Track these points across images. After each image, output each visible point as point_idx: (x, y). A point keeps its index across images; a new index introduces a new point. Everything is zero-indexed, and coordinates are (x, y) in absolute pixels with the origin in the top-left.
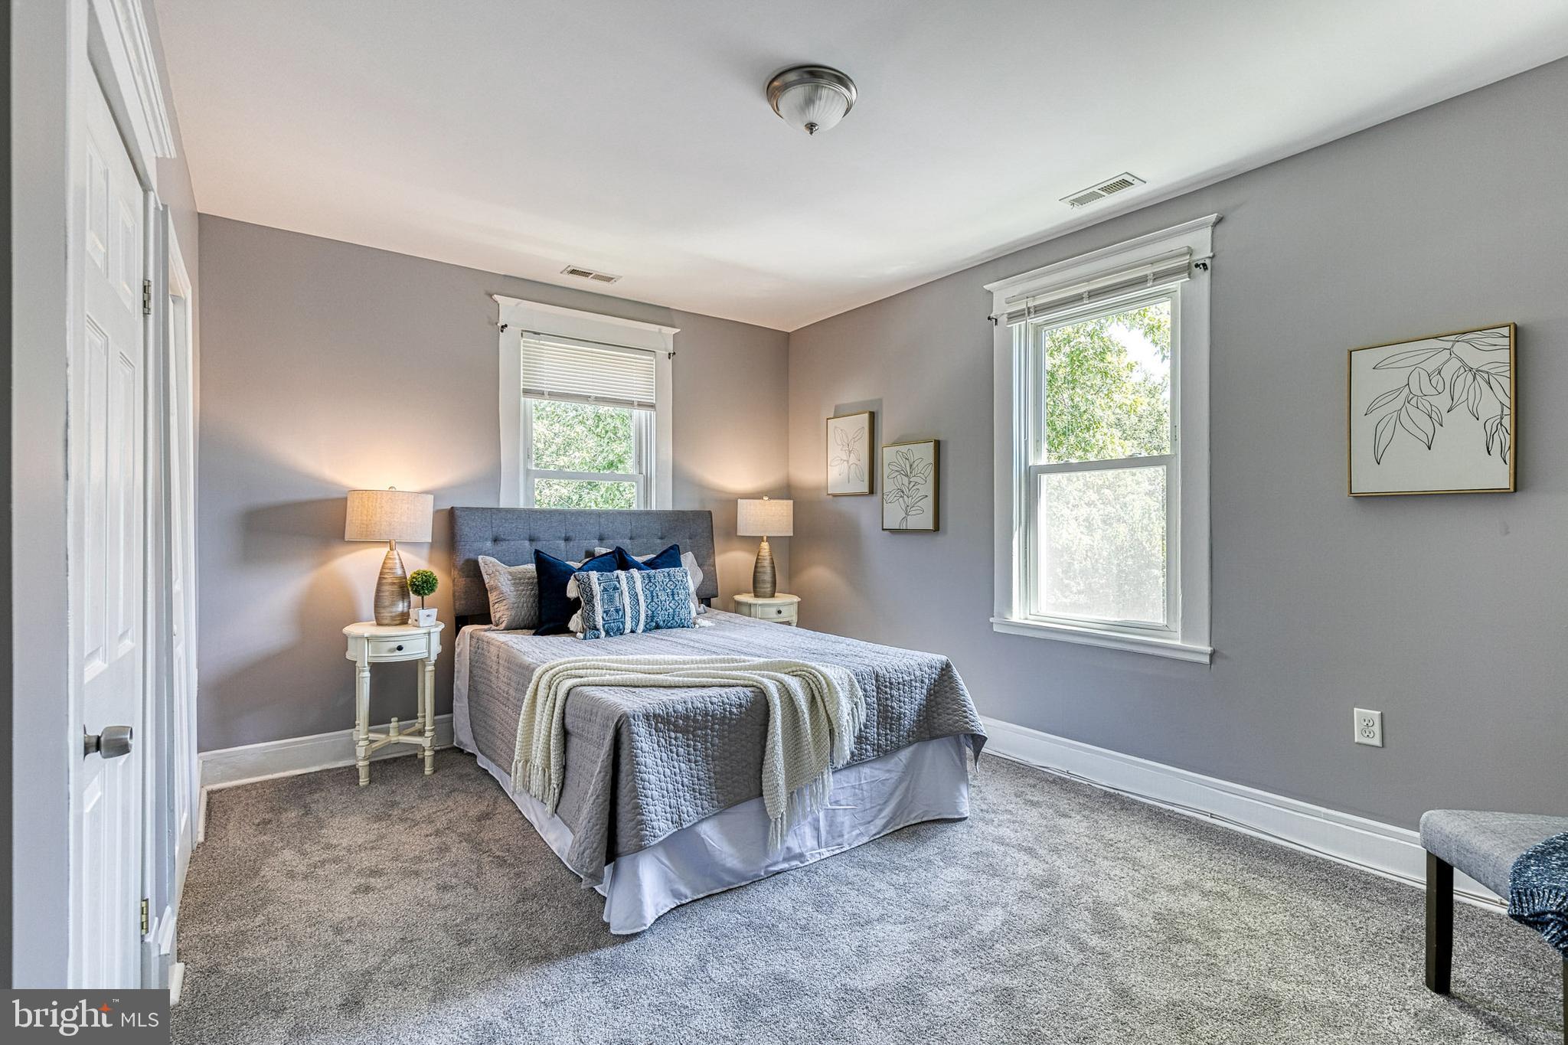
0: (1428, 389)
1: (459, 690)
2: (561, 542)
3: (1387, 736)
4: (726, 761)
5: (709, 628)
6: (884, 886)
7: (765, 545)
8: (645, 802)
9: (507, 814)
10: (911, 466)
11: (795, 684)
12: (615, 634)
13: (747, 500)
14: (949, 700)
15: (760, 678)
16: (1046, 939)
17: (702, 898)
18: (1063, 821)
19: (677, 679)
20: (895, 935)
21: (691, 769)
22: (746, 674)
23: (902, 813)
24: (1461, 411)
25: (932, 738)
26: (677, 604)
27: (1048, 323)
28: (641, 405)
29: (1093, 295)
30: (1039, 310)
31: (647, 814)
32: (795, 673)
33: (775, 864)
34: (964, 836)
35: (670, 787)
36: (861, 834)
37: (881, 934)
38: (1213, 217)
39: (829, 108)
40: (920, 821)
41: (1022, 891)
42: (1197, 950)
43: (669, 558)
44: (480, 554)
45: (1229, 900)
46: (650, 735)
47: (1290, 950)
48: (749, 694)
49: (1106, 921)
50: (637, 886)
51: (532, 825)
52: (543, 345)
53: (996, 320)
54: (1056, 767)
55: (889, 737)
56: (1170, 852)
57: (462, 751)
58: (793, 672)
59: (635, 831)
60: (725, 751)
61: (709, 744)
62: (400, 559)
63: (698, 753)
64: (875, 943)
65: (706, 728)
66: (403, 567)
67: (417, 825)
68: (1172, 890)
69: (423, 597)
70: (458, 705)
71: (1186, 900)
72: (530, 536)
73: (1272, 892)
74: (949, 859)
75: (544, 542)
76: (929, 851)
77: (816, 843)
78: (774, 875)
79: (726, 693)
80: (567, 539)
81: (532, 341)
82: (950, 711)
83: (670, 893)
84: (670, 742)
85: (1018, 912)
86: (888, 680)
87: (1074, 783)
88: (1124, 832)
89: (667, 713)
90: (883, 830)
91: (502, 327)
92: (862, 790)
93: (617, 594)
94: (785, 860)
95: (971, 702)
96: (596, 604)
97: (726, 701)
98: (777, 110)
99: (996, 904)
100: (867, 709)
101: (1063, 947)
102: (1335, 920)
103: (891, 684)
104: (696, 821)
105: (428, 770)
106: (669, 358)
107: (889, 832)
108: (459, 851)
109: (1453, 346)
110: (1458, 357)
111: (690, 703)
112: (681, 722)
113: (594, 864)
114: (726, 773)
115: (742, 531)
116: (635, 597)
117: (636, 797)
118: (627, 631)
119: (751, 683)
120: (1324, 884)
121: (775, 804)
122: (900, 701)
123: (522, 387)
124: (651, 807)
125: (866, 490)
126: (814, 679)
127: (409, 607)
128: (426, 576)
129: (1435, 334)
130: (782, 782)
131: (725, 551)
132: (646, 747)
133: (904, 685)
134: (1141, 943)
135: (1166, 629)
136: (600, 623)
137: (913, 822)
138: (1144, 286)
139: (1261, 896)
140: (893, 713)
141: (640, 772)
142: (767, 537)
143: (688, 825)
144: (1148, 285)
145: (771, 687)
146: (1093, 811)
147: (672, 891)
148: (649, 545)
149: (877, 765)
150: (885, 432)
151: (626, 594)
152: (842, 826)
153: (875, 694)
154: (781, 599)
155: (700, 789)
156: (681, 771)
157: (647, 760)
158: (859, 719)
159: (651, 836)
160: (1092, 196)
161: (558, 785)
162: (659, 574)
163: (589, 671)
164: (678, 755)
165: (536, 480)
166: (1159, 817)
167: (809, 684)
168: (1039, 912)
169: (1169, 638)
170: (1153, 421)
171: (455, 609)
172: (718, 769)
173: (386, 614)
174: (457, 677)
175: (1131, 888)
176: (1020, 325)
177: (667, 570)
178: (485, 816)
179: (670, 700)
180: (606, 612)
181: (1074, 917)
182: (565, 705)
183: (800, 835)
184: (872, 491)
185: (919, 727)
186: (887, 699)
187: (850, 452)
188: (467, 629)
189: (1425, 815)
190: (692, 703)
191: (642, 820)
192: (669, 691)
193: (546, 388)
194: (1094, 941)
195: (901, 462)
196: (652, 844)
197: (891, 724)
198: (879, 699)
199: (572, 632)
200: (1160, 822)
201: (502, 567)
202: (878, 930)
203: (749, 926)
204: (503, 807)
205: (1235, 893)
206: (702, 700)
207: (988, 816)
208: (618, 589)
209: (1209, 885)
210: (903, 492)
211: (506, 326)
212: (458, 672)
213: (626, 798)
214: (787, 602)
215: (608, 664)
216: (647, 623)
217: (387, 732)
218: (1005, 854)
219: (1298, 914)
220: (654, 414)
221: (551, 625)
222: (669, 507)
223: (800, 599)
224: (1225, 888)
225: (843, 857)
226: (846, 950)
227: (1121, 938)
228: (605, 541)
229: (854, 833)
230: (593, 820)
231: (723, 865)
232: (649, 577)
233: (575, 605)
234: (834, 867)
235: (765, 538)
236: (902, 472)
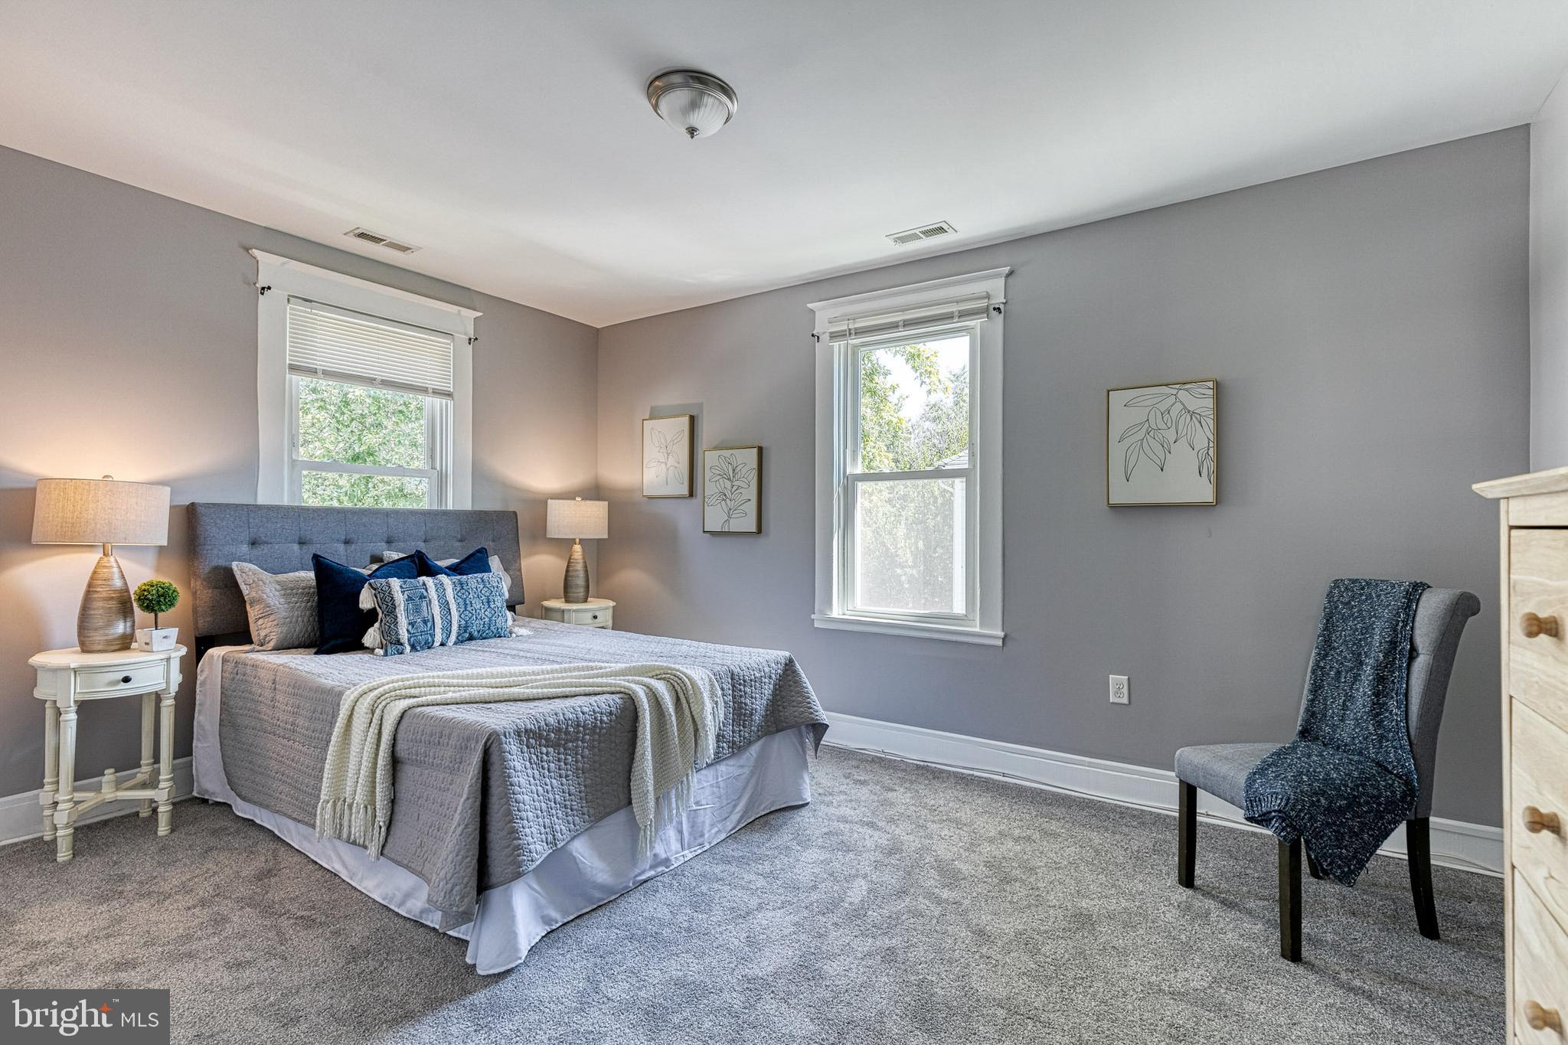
0: (1161, 425)
1: (201, 726)
2: (338, 545)
3: (1133, 695)
4: (596, 773)
5: (529, 637)
6: (753, 877)
7: (577, 548)
8: (521, 825)
9: (298, 867)
10: (734, 470)
11: (661, 687)
12: (422, 648)
13: (557, 501)
14: (793, 693)
15: (627, 684)
16: (908, 900)
17: (572, 920)
18: (890, 795)
19: (535, 691)
20: (775, 920)
21: (562, 785)
22: (611, 680)
23: (753, 806)
24: (1183, 441)
25: (778, 731)
26: (493, 612)
27: (864, 345)
28: (437, 393)
29: (907, 324)
30: (859, 332)
31: (524, 837)
32: (659, 677)
33: (643, 872)
34: (811, 820)
35: (544, 806)
36: (719, 831)
37: (764, 922)
38: (1007, 269)
39: (710, 117)
40: (768, 811)
41: (875, 861)
42: (1024, 887)
43: (473, 563)
44: (232, 561)
45: (1035, 842)
46: (522, 753)
47: (1087, 874)
48: (618, 701)
49: (950, 876)
50: (512, 918)
51: (335, 875)
52: (316, 315)
53: (818, 337)
54: (872, 748)
55: (742, 733)
56: (981, 810)
57: (205, 801)
58: (656, 675)
59: (512, 858)
60: (595, 762)
61: (579, 756)
62: (119, 567)
63: (569, 767)
64: (761, 931)
65: (577, 740)
66: (123, 577)
67: (168, 898)
68: (991, 841)
69: (156, 615)
70: (200, 745)
71: (1004, 847)
72: (300, 538)
73: (1062, 831)
74: (805, 843)
75: (318, 546)
76: (784, 837)
77: (679, 846)
78: (641, 884)
79: (596, 701)
80: (347, 542)
81: (301, 308)
82: (795, 704)
83: (540, 920)
84: (541, 758)
85: (878, 880)
86: (742, 678)
87: (890, 761)
88: (942, 798)
89: (539, 727)
90: (737, 825)
91: (263, 288)
92: (719, 787)
93: (424, 604)
94: (652, 867)
95: (813, 693)
96: (399, 615)
97: (597, 709)
98: (656, 107)
99: (857, 876)
100: (725, 707)
101: (923, 903)
102: (1109, 845)
103: (745, 681)
104: (569, 839)
105: (163, 829)
106: (470, 344)
107: (743, 825)
108: (241, 919)
109: (1177, 392)
110: (1181, 402)
111: (561, 715)
112: (553, 735)
113: (466, 900)
114: (596, 785)
115: (552, 533)
116: (445, 606)
117: (511, 821)
118: (437, 644)
119: (618, 689)
120: (1094, 818)
121: (644, 810)
122: (752, 697)
123: (288, 362)
124: (527, 830)
125: (685, 492)
126: (679, 681)
127: (133, 626)
128: (163, 588)
129: (1165, 382)
130: (651, 788)
131: (530, 554)
132: (518, 766)
133: (756, 681)
134: (981, 888)
135: (966, 618)
136: (404, 636)
137: (763, 814)
138: (951, 321)
139: (1055, 835)
140: (746, 710)
141: (514, 794)
142: (580, 539)
143: (562, 844)
144: (955, 321)
145: (640, 693)
146: (912, 783)
147: (543, 917)
148: (446, 548)
149: (731, 762)
150: (708, 432)
151: (435, 603)
152: (702, 826)
153: (731, 692)
154: (594, 604)
155: (572, 805)
156: (553, 788)
157: (521, 779)
158: (718, 717)
159: (528, 861)
160: (914, 237)
161: (384, 822)
162: (472, 580)
163: (423, 689)
164: (549, 772)
165: (305, 472)
166: (965, 781)
167: (674, 687)
168: (895, 877)
169: (968, 627)
170: (890, 436)
171: (196, 628)
172: (588, 782)
173: (97, 637)
174: (200, 712)
175: (961, 844)
176: (840, 345)
177: (480, 575)
178: (268, 873)
179: (540, 713)
180: (412, 624)
181: (924, 876)
182: (396, 730)
183: (666, 840)
184: (691, 494)
185: (766, 721)
186: (741, 696)
187: (668, 454)
188: (216, 653)
189: (1178, 752)
190: (564, 714)
191: (519, 845)
192: (531, 704)
193: (319, 365)
194: (945, 894)
195: (723, 465)
196: (529, 869)
197: (744, 721)
198: (734, 697)
199: (367, 648)
200: (967, 785)
201: (266, 576)
202: (762, 918)
203: (631, 938)
204: (287, 859)
205: (1037, 836)
206: (573, 711)
207: (828, 799)
208: (425, 597)
209: (1017, 832)
210: (725, 496)
211: (269, 288)
212: (200, 705)
213: (500, 823)
214: (602, 607)
215: (446, 680)
216: (459, 635)
217: (98, 788)
218: (852, 831)
219: (1084, 845)
220: (450, 403)
221: (339, 641)
222: (467, 506)
223: (615, 604)
224: (1029, 832)
225: (705, 856)
226: (736, 943)
227: (965, 887)
228: (393, 544)
229: (713, 831)
230: (462, 853)
231: (594, 882)
232: (461, 584)
233: (371, 617)
234: (699, 867)
235: (578, 541)
236: (725, 476)
